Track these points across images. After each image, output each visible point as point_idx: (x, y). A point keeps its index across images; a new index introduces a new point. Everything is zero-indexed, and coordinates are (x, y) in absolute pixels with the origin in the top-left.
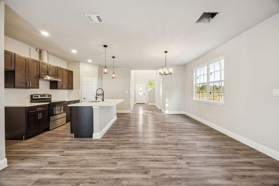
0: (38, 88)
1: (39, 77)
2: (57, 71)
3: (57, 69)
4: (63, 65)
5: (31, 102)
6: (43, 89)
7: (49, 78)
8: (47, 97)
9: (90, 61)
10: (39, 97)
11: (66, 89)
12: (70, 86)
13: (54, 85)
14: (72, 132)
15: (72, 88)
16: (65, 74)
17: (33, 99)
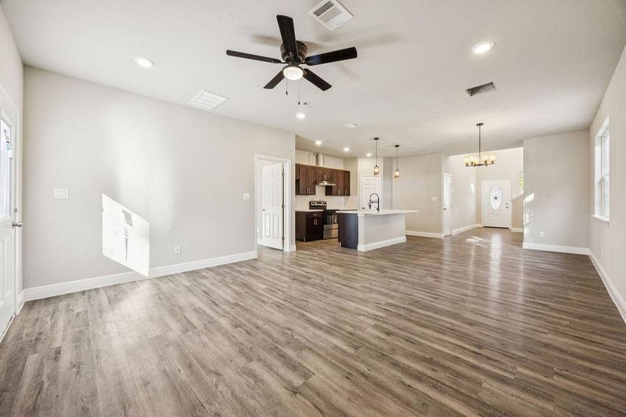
0: (315, 194)
1: (316, 183)
2: (332, 174)
3: (332, 171)
4: (339, 166)
5: (310, 209)
6: (320, 195)
7: (326, 183)
8: (322, 205)
9: (369, 155)
10: (316, 204)
11: (341, 195)
12: (346, 192)
13: (329, 191)
14: (339, 241)
15: (349, 194)
16: (341, 176)
17: (311, 207)
